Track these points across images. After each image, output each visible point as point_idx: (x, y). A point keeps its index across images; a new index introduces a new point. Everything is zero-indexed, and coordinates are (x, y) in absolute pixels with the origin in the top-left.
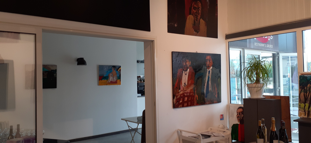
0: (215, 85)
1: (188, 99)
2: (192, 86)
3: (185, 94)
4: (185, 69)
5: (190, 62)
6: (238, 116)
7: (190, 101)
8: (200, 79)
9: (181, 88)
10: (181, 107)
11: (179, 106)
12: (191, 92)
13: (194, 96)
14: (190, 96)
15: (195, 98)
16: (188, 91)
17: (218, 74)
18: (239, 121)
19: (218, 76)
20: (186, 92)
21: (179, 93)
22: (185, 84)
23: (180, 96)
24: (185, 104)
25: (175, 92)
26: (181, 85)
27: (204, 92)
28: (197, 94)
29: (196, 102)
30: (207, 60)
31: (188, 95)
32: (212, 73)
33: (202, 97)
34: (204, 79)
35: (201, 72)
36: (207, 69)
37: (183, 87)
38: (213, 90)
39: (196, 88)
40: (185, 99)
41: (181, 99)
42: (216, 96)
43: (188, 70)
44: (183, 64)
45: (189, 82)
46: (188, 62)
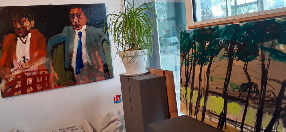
0: (97, 53)
1: (34, 81)
3: (28, 74)
4: (20, 35)
5: (33, 22)
7: (40, 83)
8: (60, 47)
9: (17, 66)
11: (15, 94)
12: (41, 69)
13: (48, 76)
14: (39, 75)
15: (51, 78)
16: (34, 67)
17: (101, 36)
19: (102, 39)
20: (28, 70)
21: (11, 73)
22: (24, 58)
23: (14, 78)
24: (27, 89)
25: (2, 72)
26: (14, 61)
27: (73, 66)
28: (55, 71)
29: (55, 83)
30: (74, 15)
31: (35, 74)
32: (87, 36)
33: (68, 74)
34: (70, 47)
35: (61, 35)
36: (75, 30)
37: (21, 63)
38: (93, 62)
39: (52, 61)
40: (28, 82)
41: (18, 82)
42: (101, 70)
43: (30, 35)
44: (14, 26)
45: (33, 55)
46: (27, 21)
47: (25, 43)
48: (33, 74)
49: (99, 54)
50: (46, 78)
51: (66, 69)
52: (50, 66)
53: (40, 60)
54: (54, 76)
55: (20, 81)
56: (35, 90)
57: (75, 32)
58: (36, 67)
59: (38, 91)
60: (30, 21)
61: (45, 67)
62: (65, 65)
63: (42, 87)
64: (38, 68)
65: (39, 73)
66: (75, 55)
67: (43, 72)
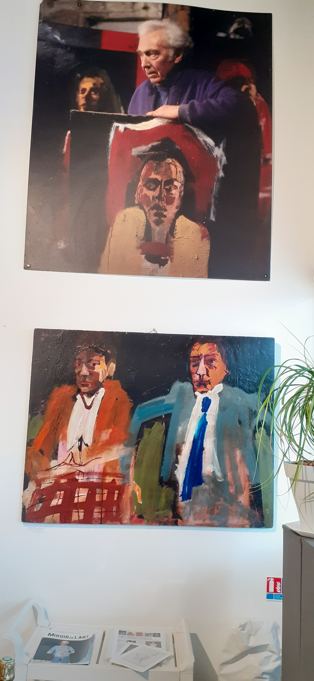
0: (238, 453)
1: (91, 496)
2: (115, 449)
3: (81, 479)
4: (83, 389)
5: (113, 366)
7: (101, 504)
8: (158, 427)
9: (62, 455)
11: (48, 518)
12: (109, 470)
13: (122, 490)
14: (102, 485)
15: (126, 497)
16: (97, 465)
17: (254, 414)
19: (256, 421)
20: (82, 469)
21: (49, 470)
22: (81, 440)
23: (53, 482)
24: (73, 513)
25: (33, 465)
26: (60, 444)
27: (177, 476)
28: (138, 482)
29: (132, 509)
30: (199, 357)
31: (95, 480)
32: (222, 408)
33: (163, 495)
34: (180, 429)
36: (197, 393)
37: (72, 450)
38: (225, 476)
39: (135, 457)
40: (78, 496)
41: (58, 493)
42: (244, 499)
43: (102, 392)
44: (77, 371)
45: (100, 436)
46: (103, 363)
47: (88, 408)
48: (91, 480)
49: (243, 456)
50: (116, 496)
51: (161, 482)
52: (128, 467)
53: (111, 450)
54: (134, 493)
55: (62, 492)
56: (88, 520)
57: (196, 397)
58: (99, 465)
59: (94, 521)
60: (107, 362)
61: (118, 467)
62: (161, 470)
63: (103, 515)
64: (105, 468)
65: (103, 479)
66: (186, 450)
67: (112, 479)
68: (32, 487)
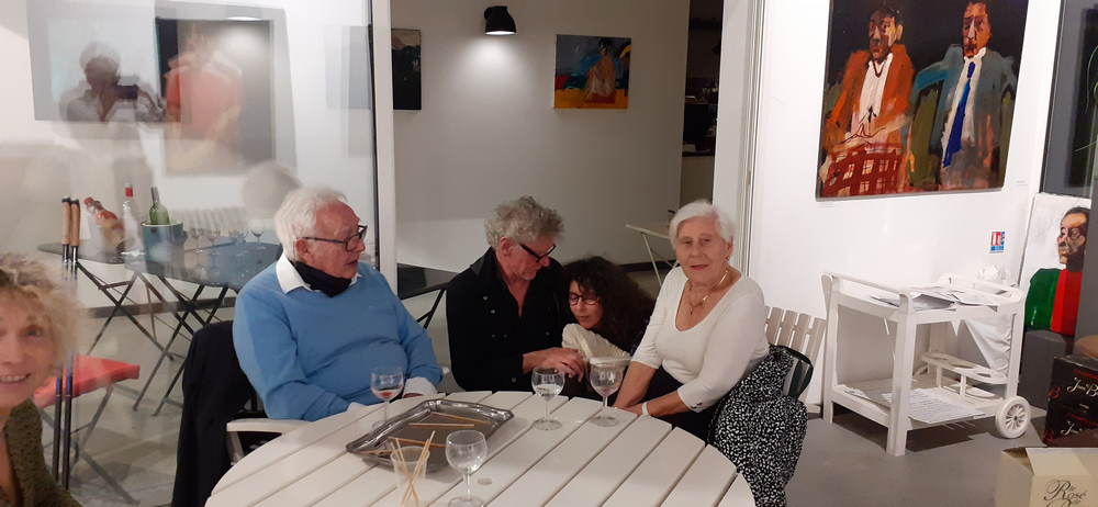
0: (989, 118)
1: (875, 167)
2: (897, 118)
3: (868, 151)
4: (876, 55)
5: (900, 28)
6: (1062, 240)
7: (883, 174)
8: (933, 94)
9: (855, 127)
10: (844, 196)
11: (841, 191)
12: (891, 141)
13: (900, 159)
14: (884, 156)
15: (902, 167)
16: (881, 136)
17: (1004, 78)
18: (1065, 259)
19: (1005, 85)
20: (871, 141)
21: (843, 142)
22: (871, 110)
23: (846, 155)
24: (861, 186)
25: (831, 139)
26: (854, 115)
27: (943, 143)
28: (913, 151)
29: (906, 179)
30: (970, 19)
31: (879, 151)
32: (983, 73)
33: (931, 162)
34: (949, 96)
35: (939, 67)
36: (965, 58)
37: (863, 122)
38: (977, 140)
39: (913, 127)
40: (866, 168)
41: (850, 165)
42: (987, 162)
43: (890, 56)
44: (870, 34)
45: (886, 105)
46: (892, 25)
47: (878, 75)
48: (877, 151)
49: (992, 120)
50: (895, 166)
51: (930, 150)
52: (906, 136)
53: (894, 120)
54: (909, 161)
55: (854, 165)
57: (964, 61)
58: (884, 136)
59: (876, 192)
60: (896, 25)
61: (899, 137)
62: (931, 138)
63: (884, 186)
64: (888, 139)
65: (886, 150)
66: (951, 117)
67: (893, 149)
68: (829, 161)
